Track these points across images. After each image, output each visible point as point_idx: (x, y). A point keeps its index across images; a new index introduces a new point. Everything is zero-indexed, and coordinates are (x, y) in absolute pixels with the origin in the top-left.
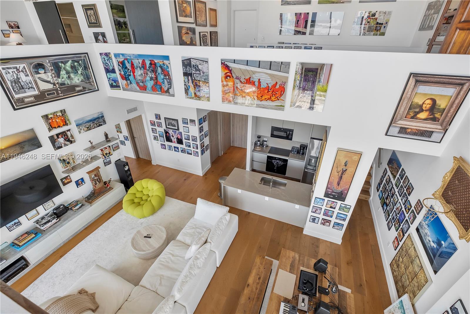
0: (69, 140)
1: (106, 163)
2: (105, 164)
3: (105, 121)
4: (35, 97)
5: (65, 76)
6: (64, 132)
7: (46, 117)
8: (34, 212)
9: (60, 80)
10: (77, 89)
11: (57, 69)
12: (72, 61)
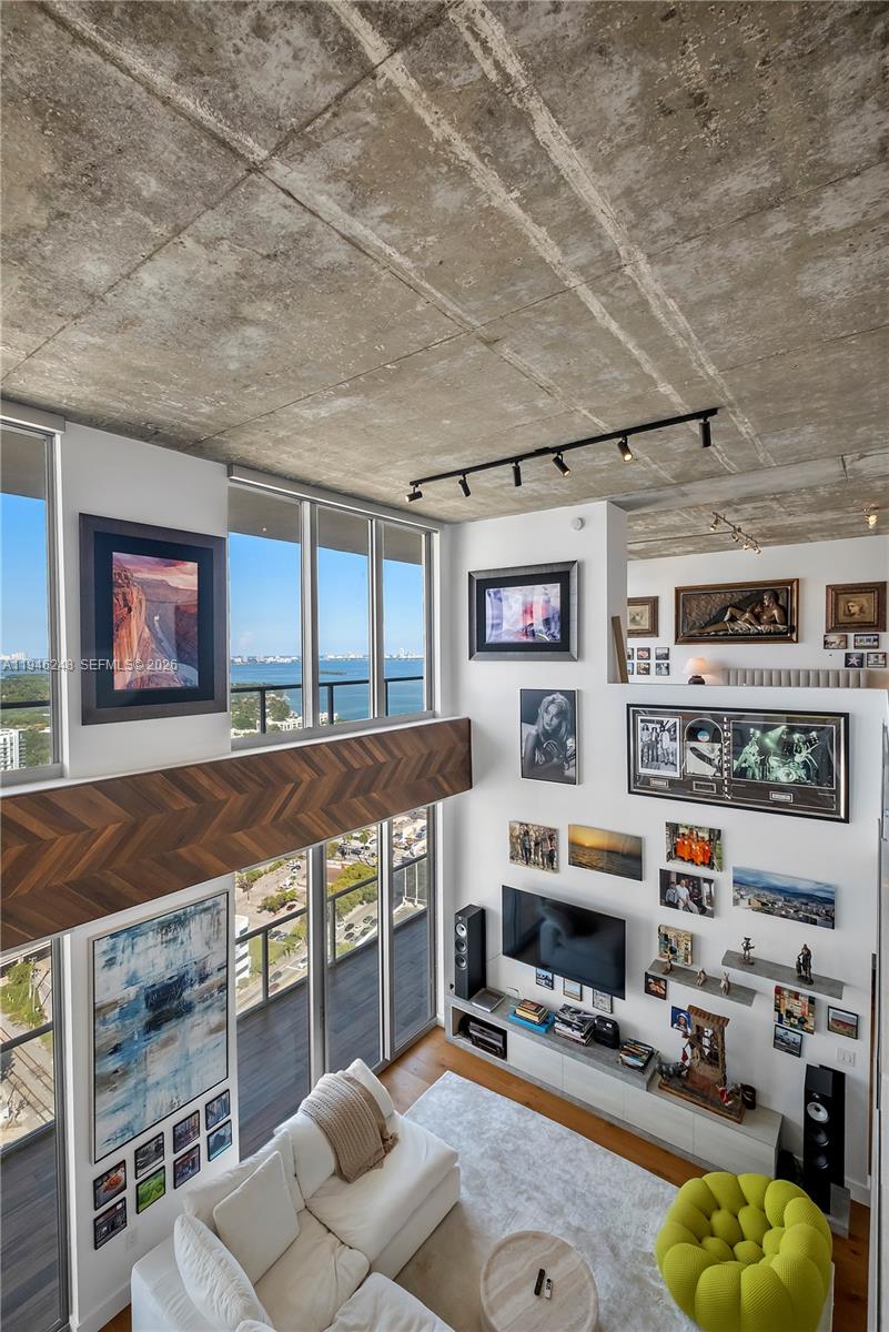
0: (699, 903)
1: (783, 1041)
2: (776, 1037)
3: (833, 919)
4: (672, 782)
5: (754, 758)
6: (697, 879)
7: (673, 829)
8: (574, 987)
9: (736, 763)
10: (775, 796)
11: (741, 739)
12: (789, 727)
